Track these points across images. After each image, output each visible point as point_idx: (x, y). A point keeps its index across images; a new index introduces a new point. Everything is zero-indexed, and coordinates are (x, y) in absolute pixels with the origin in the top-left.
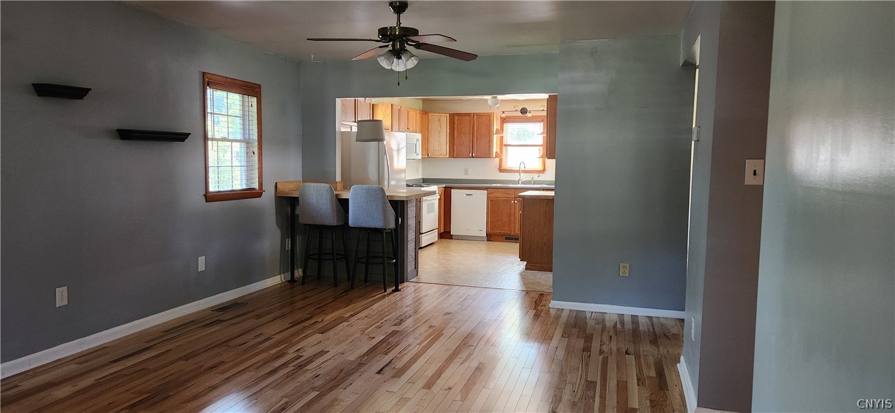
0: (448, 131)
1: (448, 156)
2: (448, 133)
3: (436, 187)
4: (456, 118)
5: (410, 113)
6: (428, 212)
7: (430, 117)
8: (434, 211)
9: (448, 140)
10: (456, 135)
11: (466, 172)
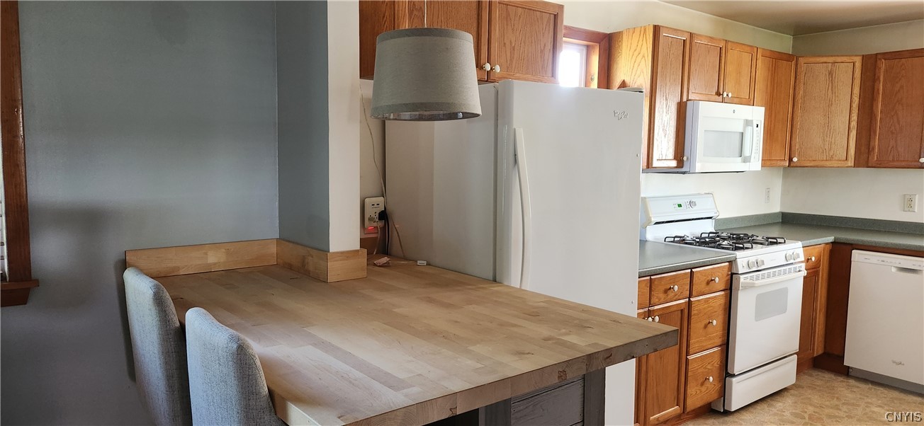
0: (856, 100)
1: (851, 162)
2: (855, 105)
3: (800, 244)
4: (883, 65)
5: (732, 55)
6: (760, 314)
7: (803, 67)
8: (784, 310)
9: (854, 124)
10: (879, 106)
11: (908, 203)
